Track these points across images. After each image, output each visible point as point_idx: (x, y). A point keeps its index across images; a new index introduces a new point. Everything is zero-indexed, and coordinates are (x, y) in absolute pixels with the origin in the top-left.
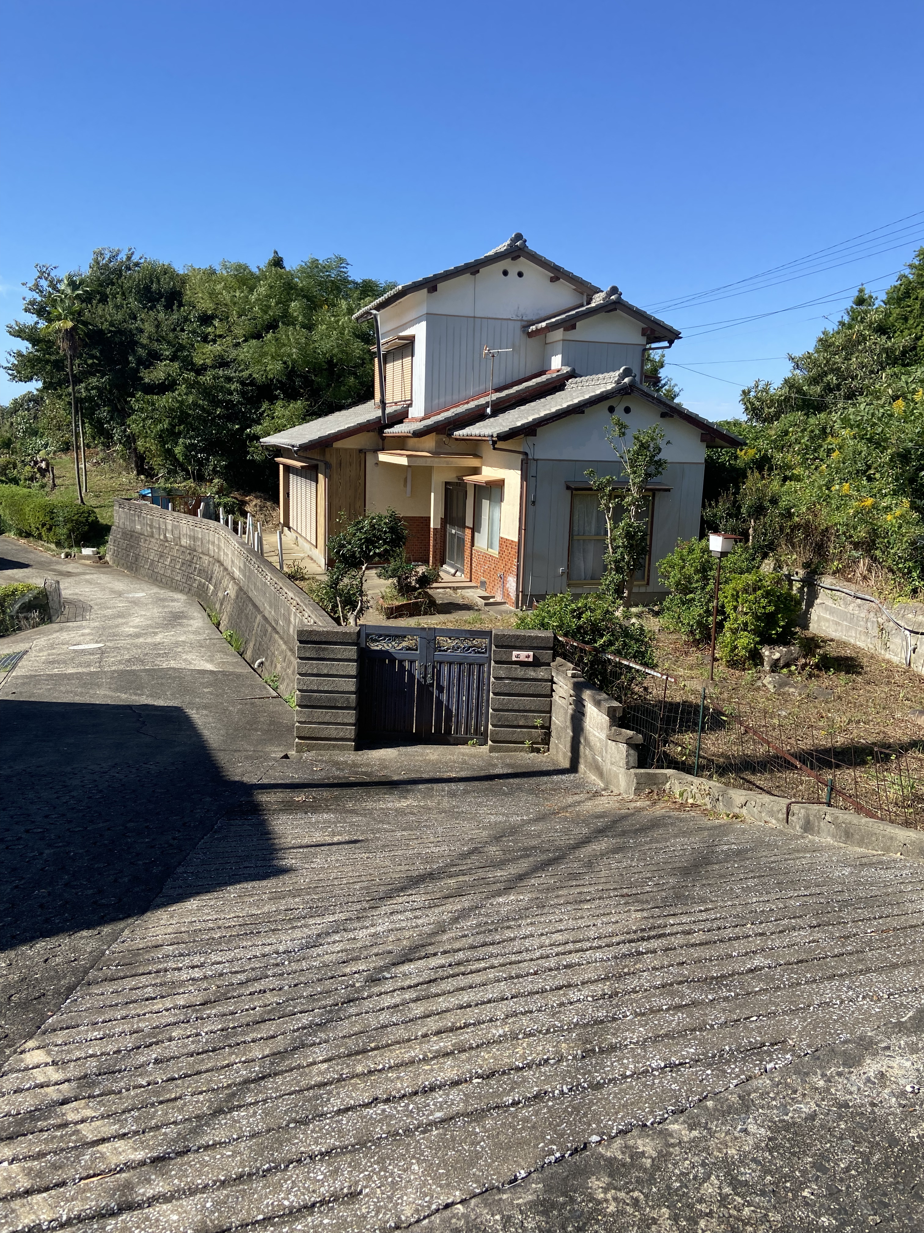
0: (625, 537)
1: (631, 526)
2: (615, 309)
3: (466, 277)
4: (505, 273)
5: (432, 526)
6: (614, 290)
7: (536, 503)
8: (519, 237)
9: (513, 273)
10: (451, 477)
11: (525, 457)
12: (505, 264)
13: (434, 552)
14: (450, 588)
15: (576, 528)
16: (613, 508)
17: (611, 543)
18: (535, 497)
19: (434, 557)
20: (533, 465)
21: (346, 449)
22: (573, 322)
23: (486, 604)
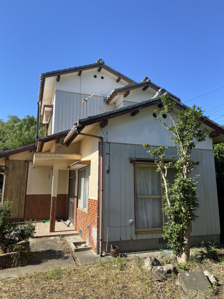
0: (182, 191)
1: (185, 182)
2: (148, 87)
4: (95, 76)
5: (52, 196)
7: (111, 172)
8: (101, 60)
9: (99, 77)
10: (63, 166)
11: (101, 141)
12: (95, 72)
13: (53, 212)
14: (59, 235)
15: (138, 190)
16: (168, 169)
17: (169, 198)
18: (109, 167)
19: (52, 215)
20: (107, 147)
21: (18, 161)
22: (128, 90)
23: (76, 251)
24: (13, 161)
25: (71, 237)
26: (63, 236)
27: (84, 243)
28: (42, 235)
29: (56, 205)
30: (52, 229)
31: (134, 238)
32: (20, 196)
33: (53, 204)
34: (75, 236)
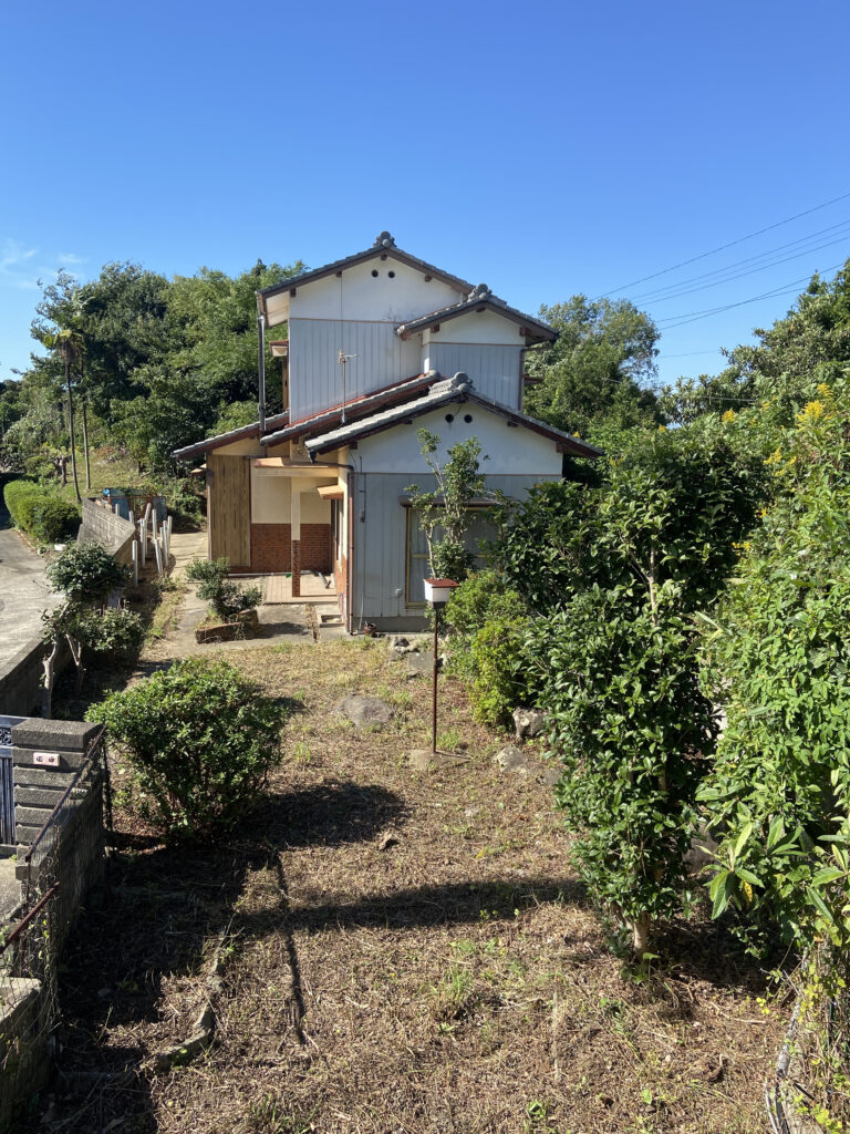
2: (484, 309)
3: (332, 278)
4: (375, 274)
5: (292, 538)
6: (483, 288)
7: (367, 520)
8: (386, 235)
9: (383, 273)
11: (351, 471)
12: (374, 264)
13: (295, 565)
14: (304, 603)
15: (415, 546)
18: (364, 513)
20: (361, 479)
21: (229, 457)
22: (436, 323)
23: (321, 626)
24: (221, 457)
25: (325, 606)
26: (312, 604)
27: (339, 616)
28: (279, 601)
29: (299, 554)
30: (296, 592)
31: (403, 614)
32: (241, 525)
33: (295, 553)
34: (331, 606)
